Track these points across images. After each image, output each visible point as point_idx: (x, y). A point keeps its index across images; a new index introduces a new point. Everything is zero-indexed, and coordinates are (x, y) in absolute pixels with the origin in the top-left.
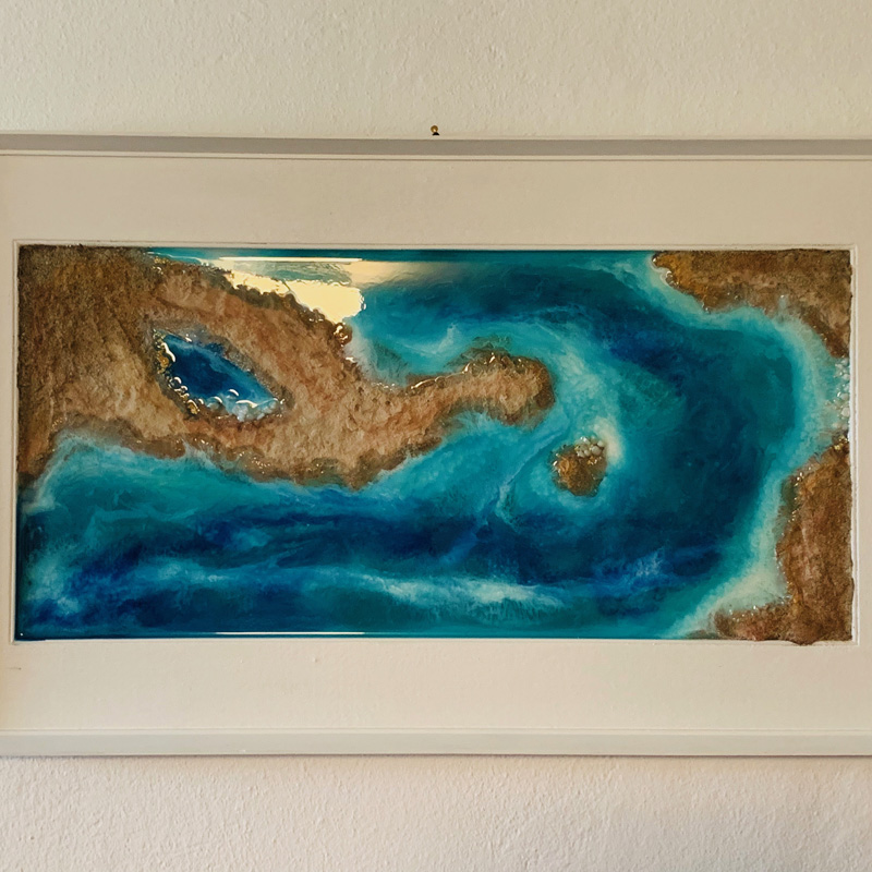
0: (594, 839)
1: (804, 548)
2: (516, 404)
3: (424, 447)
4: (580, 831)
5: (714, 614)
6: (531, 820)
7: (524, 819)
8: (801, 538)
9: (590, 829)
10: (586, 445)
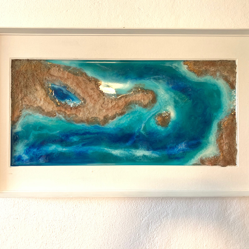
0: (167, 218)
1: (224, 141)
2: (146, 102)
3: (122, 114)
4: (163, 216)
5: (199, 159)
6: (150, 213)
7: (148, 213)
8: (223, 138)
9: (166, 216)
10: (165, 113)
